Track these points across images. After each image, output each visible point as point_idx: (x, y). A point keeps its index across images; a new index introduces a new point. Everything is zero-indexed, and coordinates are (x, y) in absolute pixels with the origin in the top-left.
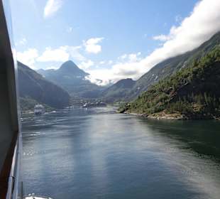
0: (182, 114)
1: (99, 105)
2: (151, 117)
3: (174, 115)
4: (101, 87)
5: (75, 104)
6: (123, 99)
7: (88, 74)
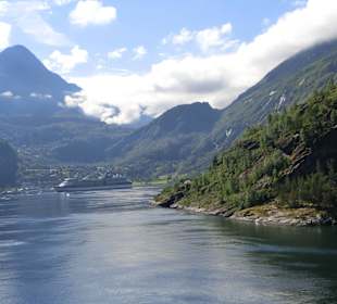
0: (319, 209)
1: (110, 183)
2: (239, 217)
3: (298, 212)
4: (115, 128)
5: (34, 181)
6: (181, 165)
7: (75, 88)
